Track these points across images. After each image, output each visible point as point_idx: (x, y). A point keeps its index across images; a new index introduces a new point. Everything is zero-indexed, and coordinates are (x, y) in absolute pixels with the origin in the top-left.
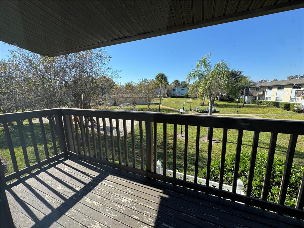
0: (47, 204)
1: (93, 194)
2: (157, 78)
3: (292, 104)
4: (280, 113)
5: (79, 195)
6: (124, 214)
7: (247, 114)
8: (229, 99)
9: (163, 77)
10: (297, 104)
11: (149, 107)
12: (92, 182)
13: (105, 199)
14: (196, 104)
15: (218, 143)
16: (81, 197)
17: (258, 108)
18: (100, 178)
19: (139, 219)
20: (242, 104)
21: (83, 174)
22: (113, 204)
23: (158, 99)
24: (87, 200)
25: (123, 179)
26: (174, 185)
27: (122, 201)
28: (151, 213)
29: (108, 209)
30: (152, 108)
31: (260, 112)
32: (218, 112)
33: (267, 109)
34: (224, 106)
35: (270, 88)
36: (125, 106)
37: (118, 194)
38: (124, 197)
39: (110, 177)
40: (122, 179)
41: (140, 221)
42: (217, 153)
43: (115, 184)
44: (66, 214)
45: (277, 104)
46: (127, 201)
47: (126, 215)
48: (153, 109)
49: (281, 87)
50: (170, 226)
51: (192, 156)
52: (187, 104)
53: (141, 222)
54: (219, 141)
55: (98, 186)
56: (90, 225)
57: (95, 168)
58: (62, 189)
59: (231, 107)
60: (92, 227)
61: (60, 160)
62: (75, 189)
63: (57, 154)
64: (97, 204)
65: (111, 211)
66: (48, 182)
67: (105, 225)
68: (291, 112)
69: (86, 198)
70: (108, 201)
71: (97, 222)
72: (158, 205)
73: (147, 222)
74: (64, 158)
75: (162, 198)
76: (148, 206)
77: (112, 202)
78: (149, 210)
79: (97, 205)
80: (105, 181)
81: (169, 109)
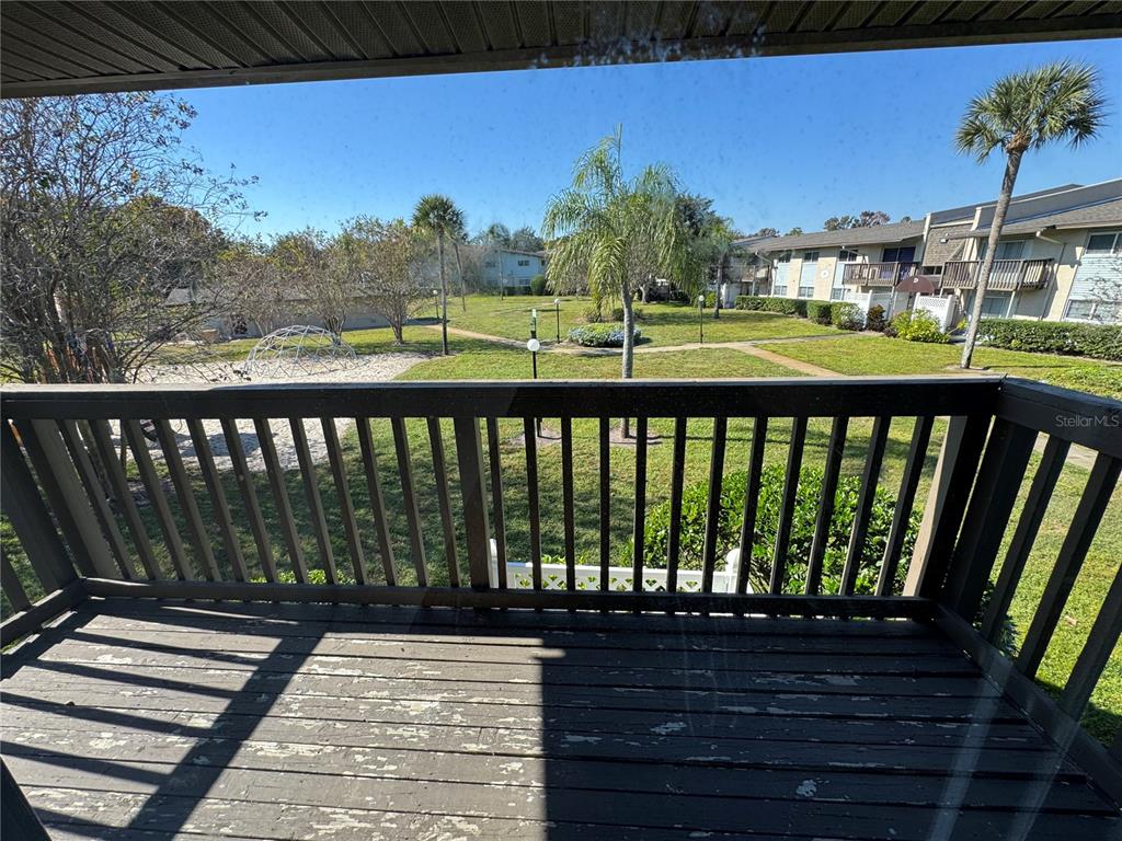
0: (67, 823)
1: (281, 721)
2: (422, 217)
3: (835, 304)
4: (808, 334)
5: (219, 741)
6: (429, 751)
7: (729, 341)
8: (675, 294)
9: (445, 212)
10: (847, 305)
11: (399, 336)
12: (255, 677)
13: (338, 725)
14: (574, 316)
15: (655, 443)
16: (233, 746)
17: (755, 321)
18: (289, 654)
19: (488, 749)
20: (714, 310)
21: (201, 657)
22: (377, 731)
23: (432, 301)
24: (262, 749)
25: (389, 636)
26: (572, 611)
27: (407, 712)
28: (520, 718)
29: (365, 754)
30: (414, 340)
31: (761, 334)
32: (647, 341)
33: (777, 324)
34: (664, 319)
35: (786, 257)
36: (292, 338)
37: (386, 693)
38: (412, 696)
39: (330, 641)
40: (381, 636)
41: (491, 754)
42: (657, 475)
43: (362, 662)
44: (188, 827)
45: (800, 308)
46: (425, 705)
47: (436, 751)
48: (416, 343)
49: (811, 254)
50: (588, 738)
51: (582, 501)
52: (545, 317)
53: (496, 754)
54: (659, 437)
55: (289, 689)
56: (311, 830)
57: (250, 624)
58: (122, 743)
59: (684, 323)
60: (321, 833)
61: (54, 625)
62: (189, 725)
63: (27, 607)
64: (313, 751)
65: (379, 758)
66: (27, 734)
67: (369, 810)
68: (834, 328)
69: (253, 743)
70: (353, 729)
71: (337, 810)
72: (536, 688)
73: (516, 748)
74: (69, 614)
75: (545, 663)
76: (506, 701)
77: (373, 727)
78: (510, 711)
79: (313, 755)
80: (317, 662)
81: (480, 341)
